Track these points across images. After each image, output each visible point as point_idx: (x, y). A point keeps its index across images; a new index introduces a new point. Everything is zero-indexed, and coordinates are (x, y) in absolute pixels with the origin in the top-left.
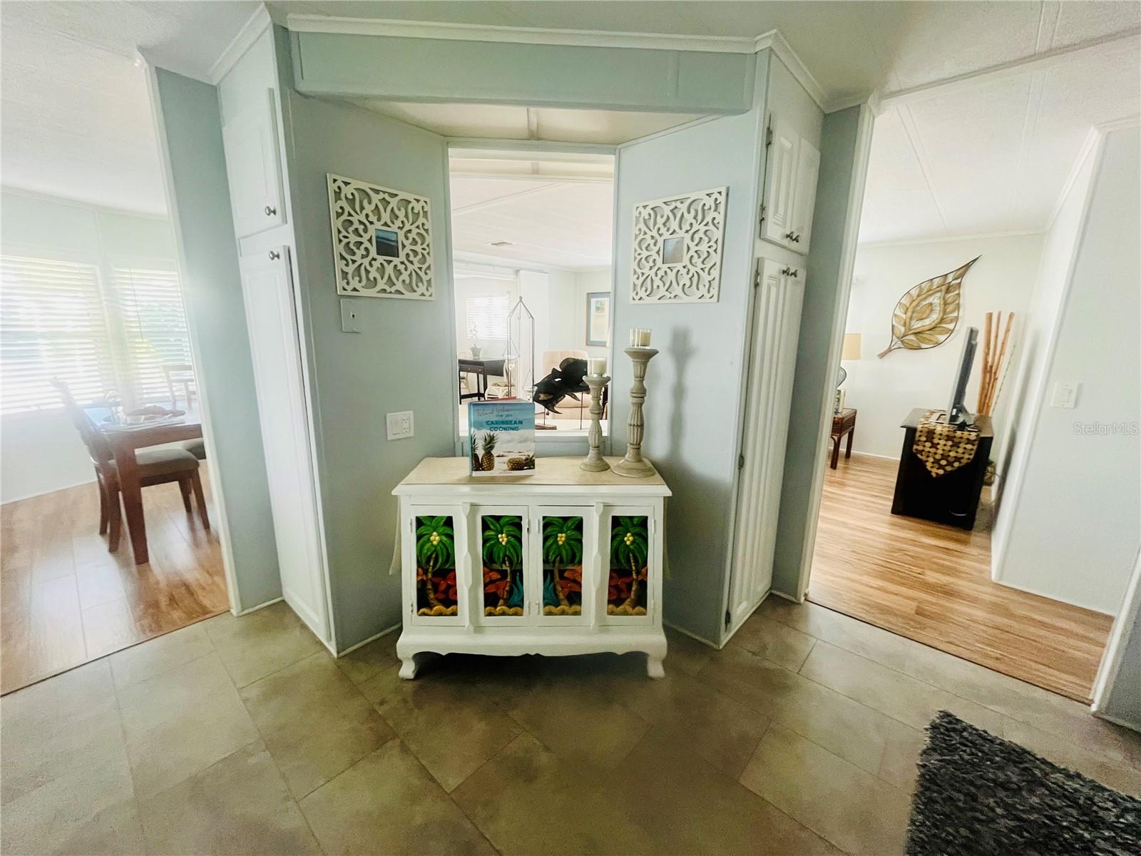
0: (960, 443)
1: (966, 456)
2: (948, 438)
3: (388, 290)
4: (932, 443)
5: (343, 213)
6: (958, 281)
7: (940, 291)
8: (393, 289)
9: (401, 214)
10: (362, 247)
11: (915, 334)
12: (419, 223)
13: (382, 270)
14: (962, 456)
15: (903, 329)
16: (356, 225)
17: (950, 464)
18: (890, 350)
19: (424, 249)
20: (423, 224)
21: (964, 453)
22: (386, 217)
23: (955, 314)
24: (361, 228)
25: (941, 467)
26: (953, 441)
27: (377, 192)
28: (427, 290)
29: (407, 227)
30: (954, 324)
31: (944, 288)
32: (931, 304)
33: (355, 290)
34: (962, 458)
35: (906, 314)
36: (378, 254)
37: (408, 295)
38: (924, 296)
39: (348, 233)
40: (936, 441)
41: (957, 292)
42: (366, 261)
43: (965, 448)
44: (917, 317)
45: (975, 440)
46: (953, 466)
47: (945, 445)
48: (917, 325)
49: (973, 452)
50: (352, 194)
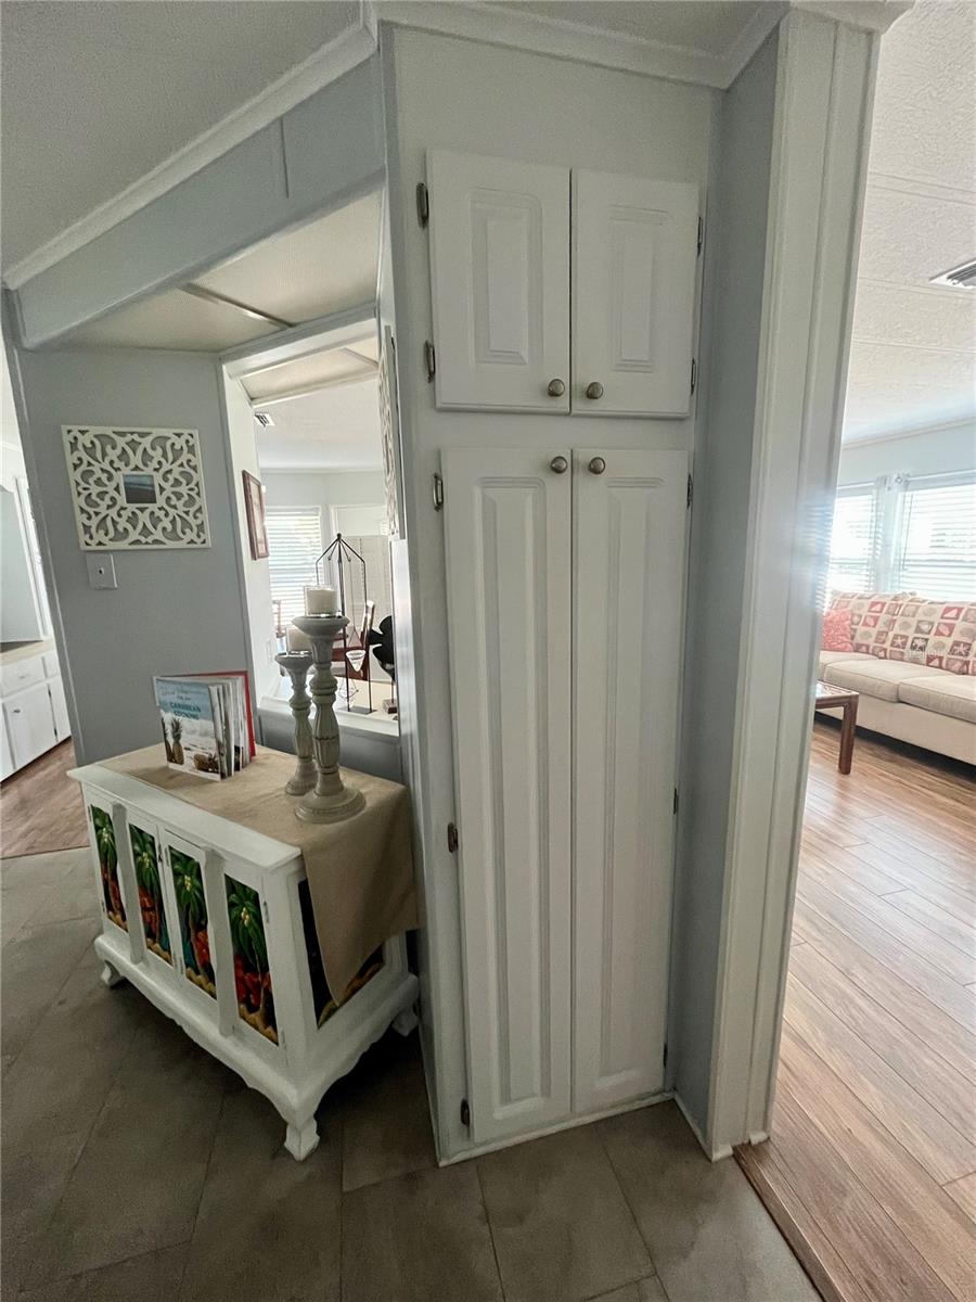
3: (143, 539)
5: (81, 464)
8: (150, 539)
9: (157, 454)
10: (107, 498)
12: (183, 459)
13: (133, 520)
16: (98, 474)
19: (191, 489)
20: (189, 461)
22: (136, 460)
24: (104, 477)
27: (123, 434)
28: (199, 536)
29: (166, 467)
33: (100, 543)
36: (128, 502)
37: (170, 544)
39: (88, 483)
42: (113, 513)
50: (92, 442)
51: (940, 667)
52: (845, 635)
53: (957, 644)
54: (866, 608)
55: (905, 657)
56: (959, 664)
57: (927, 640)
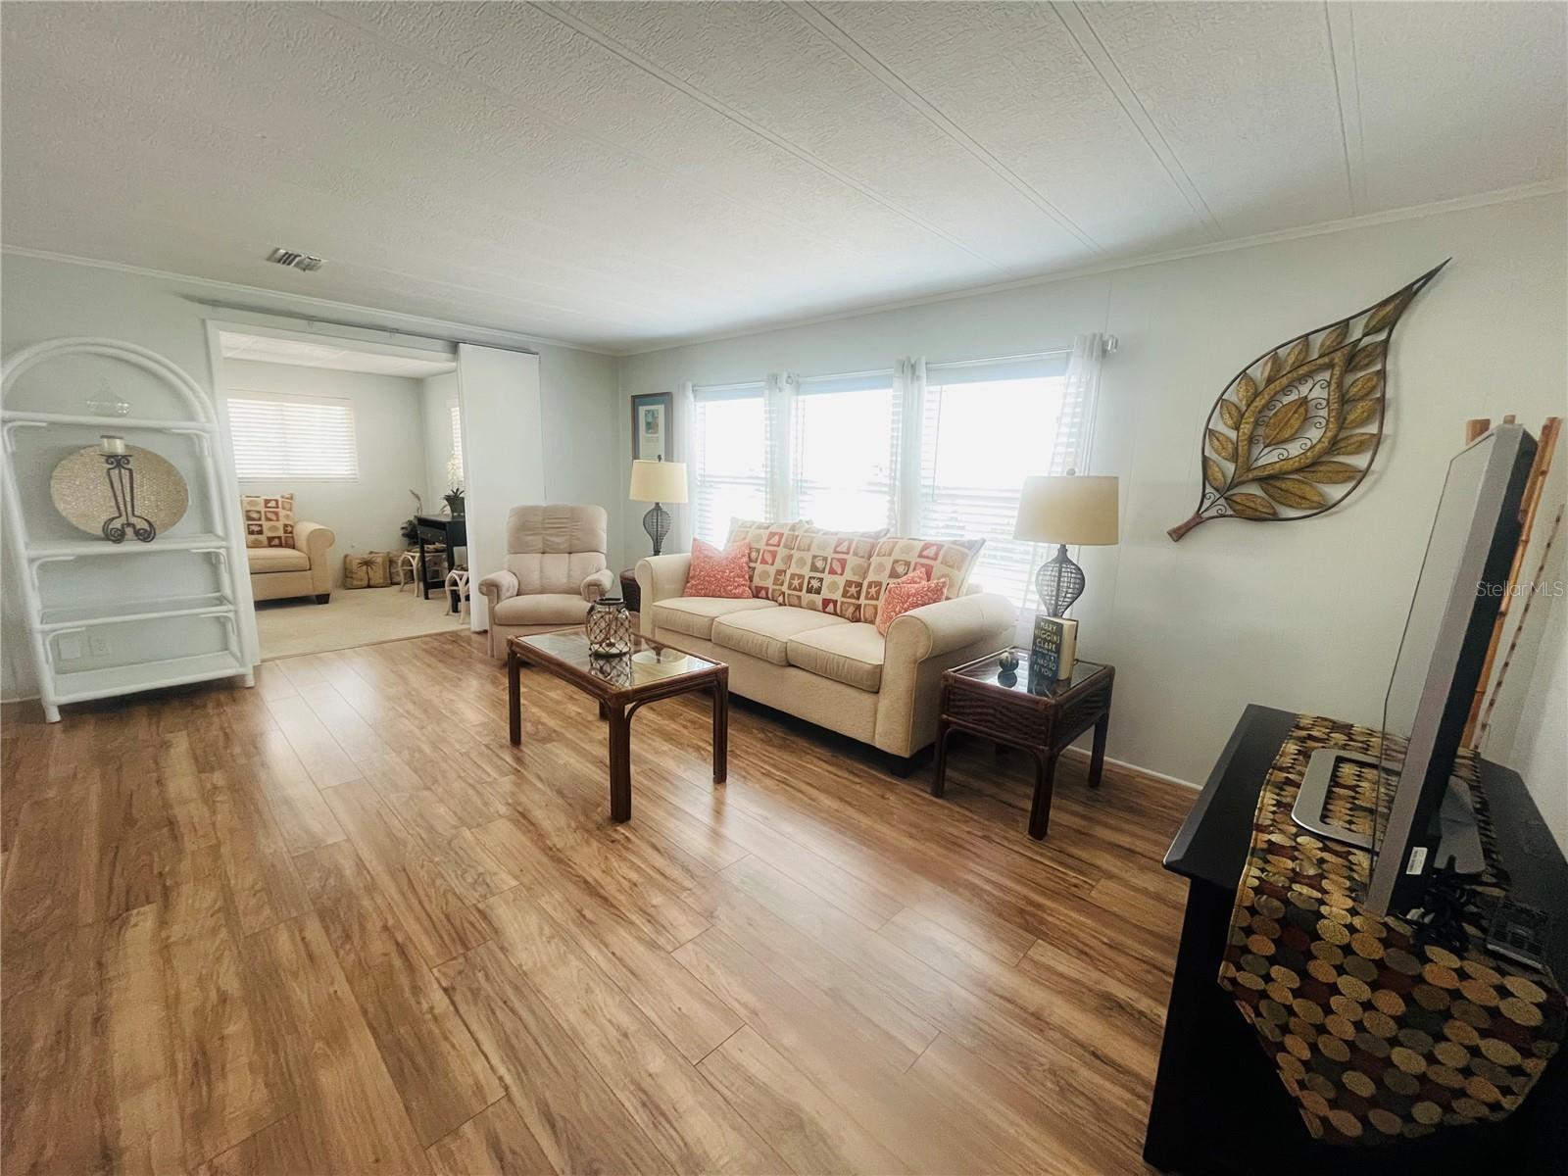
0: (1447, 1015)
1: (1484, 1089)
2: (1382, 977)
4: (1304, 975)
6: (1382, 336)
7: (1331, 366)
11: (1260, 480)
14: (1457, 1081)
15: (1230, 468)
17: (1385, 1098)
18: (1197, 521)
21: (1467, 1072)
23: (1373, 429)
25: (1342, 1098)
26: (1408, 999)
30: (1367, 456)
31: (1338, 357)
32: (1304, 401)
34: (1462, 1093)
35: (1237, 429)
38: (1284, 381)
40: (1321, 970)
41: (1378, 367)
43: (1475, 1051)
44: (1266, 437)
45: (1536, 1032)
46: (1408, 1118)
47: (1368, 1006)
48: (1268, 458)
49: (1522, 1087)
51: (835, 614)
52: (743, 577)
53: (849, 583)
54: (764, 542)
55: (804, 603)
56: (851, 609)
57: (821, 580)
